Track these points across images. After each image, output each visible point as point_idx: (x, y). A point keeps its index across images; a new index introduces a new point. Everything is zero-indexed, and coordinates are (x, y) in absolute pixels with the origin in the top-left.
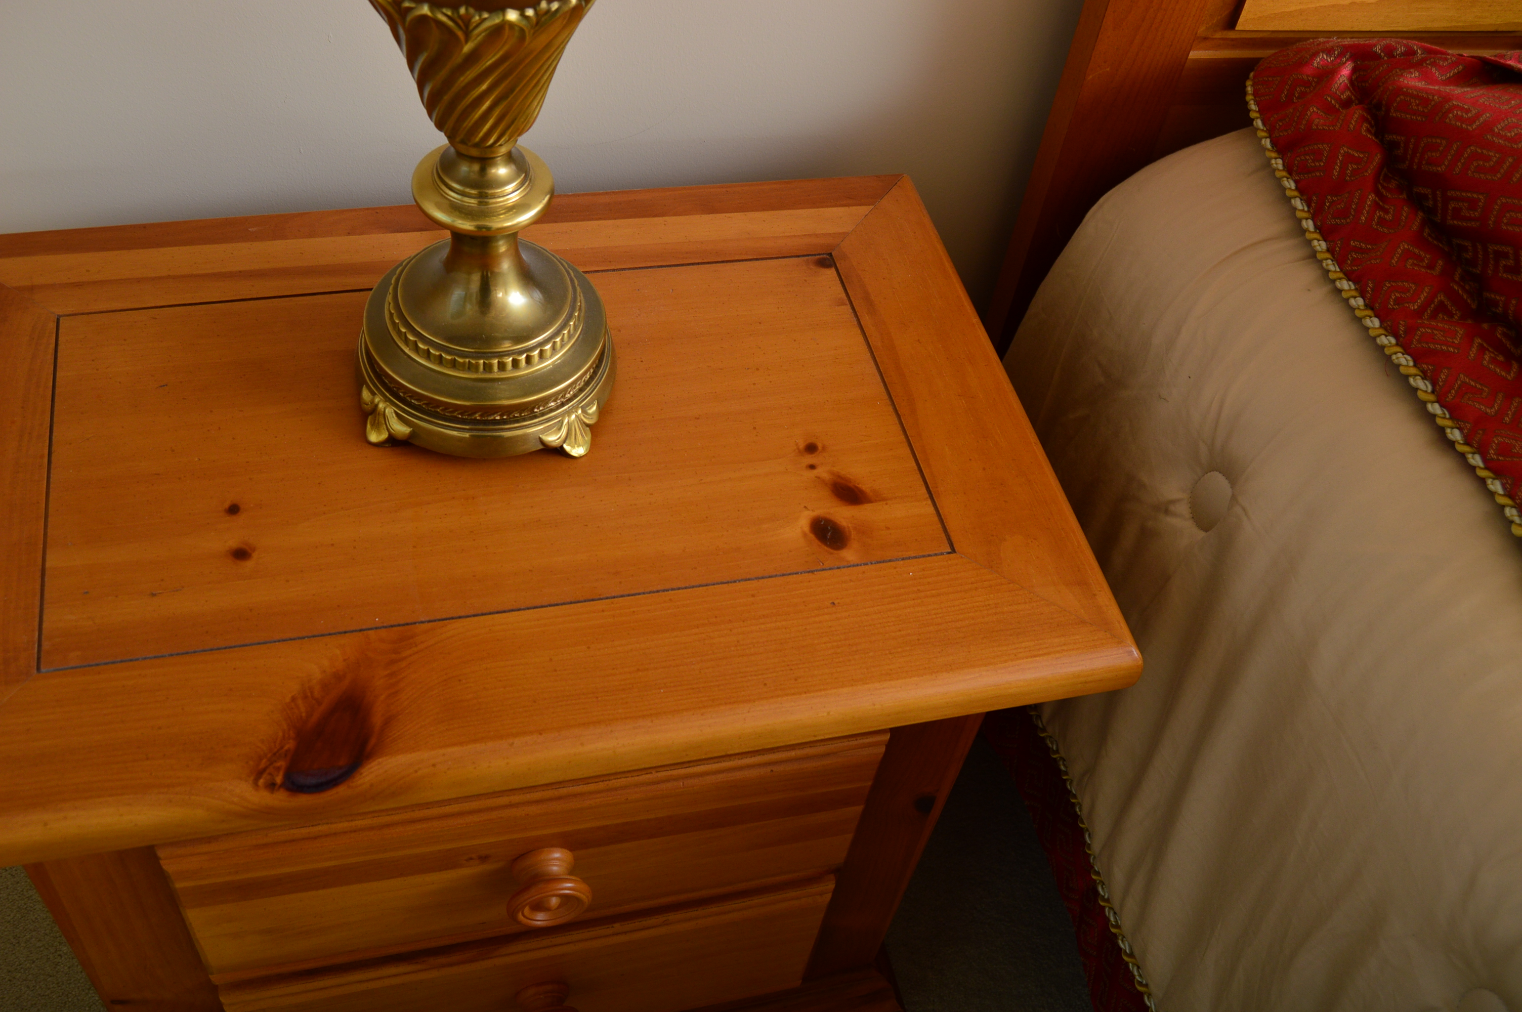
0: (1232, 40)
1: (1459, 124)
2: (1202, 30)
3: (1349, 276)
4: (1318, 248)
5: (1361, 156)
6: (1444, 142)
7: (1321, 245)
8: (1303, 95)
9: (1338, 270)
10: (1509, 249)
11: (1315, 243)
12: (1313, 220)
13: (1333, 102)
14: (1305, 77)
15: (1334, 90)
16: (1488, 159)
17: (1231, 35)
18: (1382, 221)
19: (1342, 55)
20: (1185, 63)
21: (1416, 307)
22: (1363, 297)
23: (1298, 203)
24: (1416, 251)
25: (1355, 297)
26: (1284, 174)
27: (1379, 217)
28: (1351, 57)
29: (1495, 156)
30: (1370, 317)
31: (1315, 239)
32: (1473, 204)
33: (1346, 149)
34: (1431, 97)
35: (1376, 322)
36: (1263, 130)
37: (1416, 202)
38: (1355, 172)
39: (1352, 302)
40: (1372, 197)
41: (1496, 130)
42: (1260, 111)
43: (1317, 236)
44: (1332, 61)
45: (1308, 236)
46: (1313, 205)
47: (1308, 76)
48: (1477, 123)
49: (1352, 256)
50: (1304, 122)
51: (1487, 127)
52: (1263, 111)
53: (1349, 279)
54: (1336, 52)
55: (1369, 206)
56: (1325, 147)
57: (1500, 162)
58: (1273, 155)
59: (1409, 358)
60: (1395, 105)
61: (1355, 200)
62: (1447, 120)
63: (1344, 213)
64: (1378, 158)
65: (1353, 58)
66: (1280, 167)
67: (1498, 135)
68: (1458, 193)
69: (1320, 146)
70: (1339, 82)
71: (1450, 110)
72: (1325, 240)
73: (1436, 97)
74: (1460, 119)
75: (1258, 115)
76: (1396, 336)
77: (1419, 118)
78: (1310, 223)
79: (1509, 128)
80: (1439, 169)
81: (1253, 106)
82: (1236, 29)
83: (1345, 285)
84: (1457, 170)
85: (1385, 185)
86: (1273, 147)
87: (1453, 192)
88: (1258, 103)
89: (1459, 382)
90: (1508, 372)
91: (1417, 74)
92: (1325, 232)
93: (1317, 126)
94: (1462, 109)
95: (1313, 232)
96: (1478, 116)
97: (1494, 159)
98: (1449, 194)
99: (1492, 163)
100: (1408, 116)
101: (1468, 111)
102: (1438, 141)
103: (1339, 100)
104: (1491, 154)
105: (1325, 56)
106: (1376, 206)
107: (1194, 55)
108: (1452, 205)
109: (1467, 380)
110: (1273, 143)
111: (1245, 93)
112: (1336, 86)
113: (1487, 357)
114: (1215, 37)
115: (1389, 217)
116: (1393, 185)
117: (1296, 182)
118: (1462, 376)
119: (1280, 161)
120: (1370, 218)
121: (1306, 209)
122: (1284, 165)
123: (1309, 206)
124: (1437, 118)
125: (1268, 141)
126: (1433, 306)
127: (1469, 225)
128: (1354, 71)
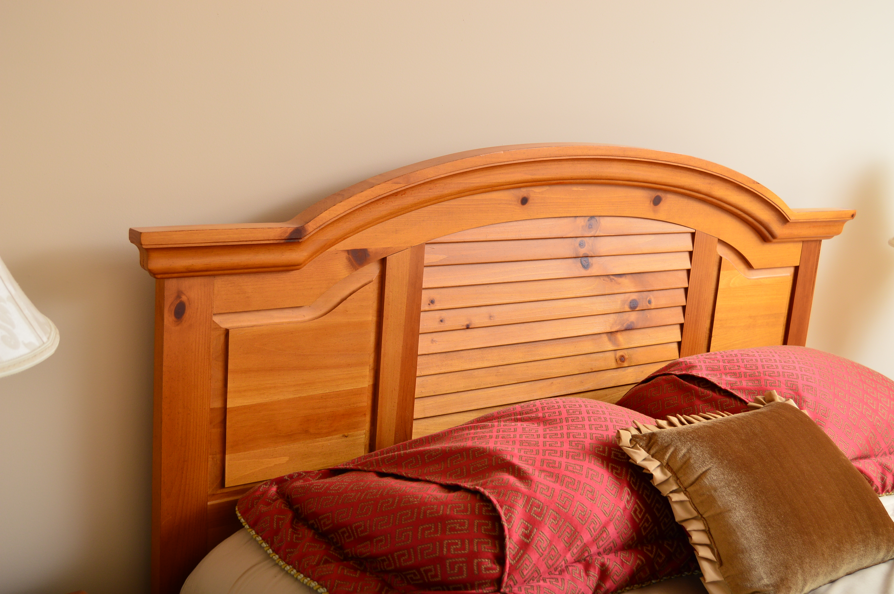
0: (227, 493)
1: (316, 491)
2: (210, 492)
3: (288, 564)
4: (276, 559)
5: (284, 517)
6: (313, 499)
7: (276, 557)
8: (257, 503)
9: (285, 563)
10: (344, 529)
11: (274, 557)
12: (271, 548)
13: (270, 501)
14: (257, 496)
15: (269, 496)
16: (329, 499)
17: (225, 490)
18: (297, 539)
19: (271, 484)
20: (207, 507)
21: (315, 563)
22: (295, 569)
23: (264, 545)
24: (313, 544)
25: (292, 571)
26: (256, 535)
27: (296, 537)
28: (275, 483)
29: (331, 497)
30: (299, 575)
31: (273, 556)
32: (328, 517)
33: (277, 516)
34: (305, 486)
35: (302, 576)
36: (244, 522)
37: (311, 527)
38: (282, 524)
39: (292, 573)
40: (290, 530)
41: (331, 488)
42: (242, 515)
43: (274, 554)
44: (268, 487)
45: (271, 556)
46: (269, 542)
47: (258, 495)
48: (324, 488)
49: (288, 556)
50: (258, 511)
51: (328, 488)
52: (243, 514)
53: (289, 565)
54: (269, 483)
55: (290, 534)
56: (268, 518)
57: (334, 498)
58: (250, 530)
59: (315, 582)
60: (293, 493)
61: (284, 533)
62: (312, 491)
63: (281, 541)
64: (290, 515)
65: (276, 484)
66: (254, 533)
67: (332, 490)
68: (322, 516)
69: (266, 518)
70: (271, 493)
71: (313, 487)
72: (277, 554)
73: (307, 485)
74: (317, 489)
75: (241, 517)
76: (309, 577)
77: (303, 495)
78: (270, 550)
79: (336, 486)
80: (313, 510)
81: (239, 515)
82: (226, 487)
83: (288, 568)
84: (319, 507)
85: (297, 525)
86: (250, 527)
87: (321, 517)
88: (240, 513)
89: (336, 583)
90: (356, 574)
91: (302, 481)
92: (276, 551)
93: (263, 511)
94: (317, 486)
95: (272, 553)
96: (323, 486)
97: (332, 498)
98: (320, 518)
99: (331, 500)
100: (299, 496)
101: (319, 486)
102: (311, 500)
103: (271, 499)
104: (330, 497)
105: (264, 486)
106: (293, 533)
107: (209, 503)
108: (322, 522)
109: (339, 582)
110: (249, 526)
111: (235, 511)
112: (270, 495)
113: (346, 571)
114: (218, 493)
115: (300, 536)
116: (300, 524)
117: (261, 536)
118: (337, 581)
119: (253, 531)
120: (292, 538)
121: (268, 545)
122: (255, 532)
123: (268, 544)
124: (309, 492)
125: (247, 525)
126: (322, 561)
127: (330, 526)
128: (278, 488)
